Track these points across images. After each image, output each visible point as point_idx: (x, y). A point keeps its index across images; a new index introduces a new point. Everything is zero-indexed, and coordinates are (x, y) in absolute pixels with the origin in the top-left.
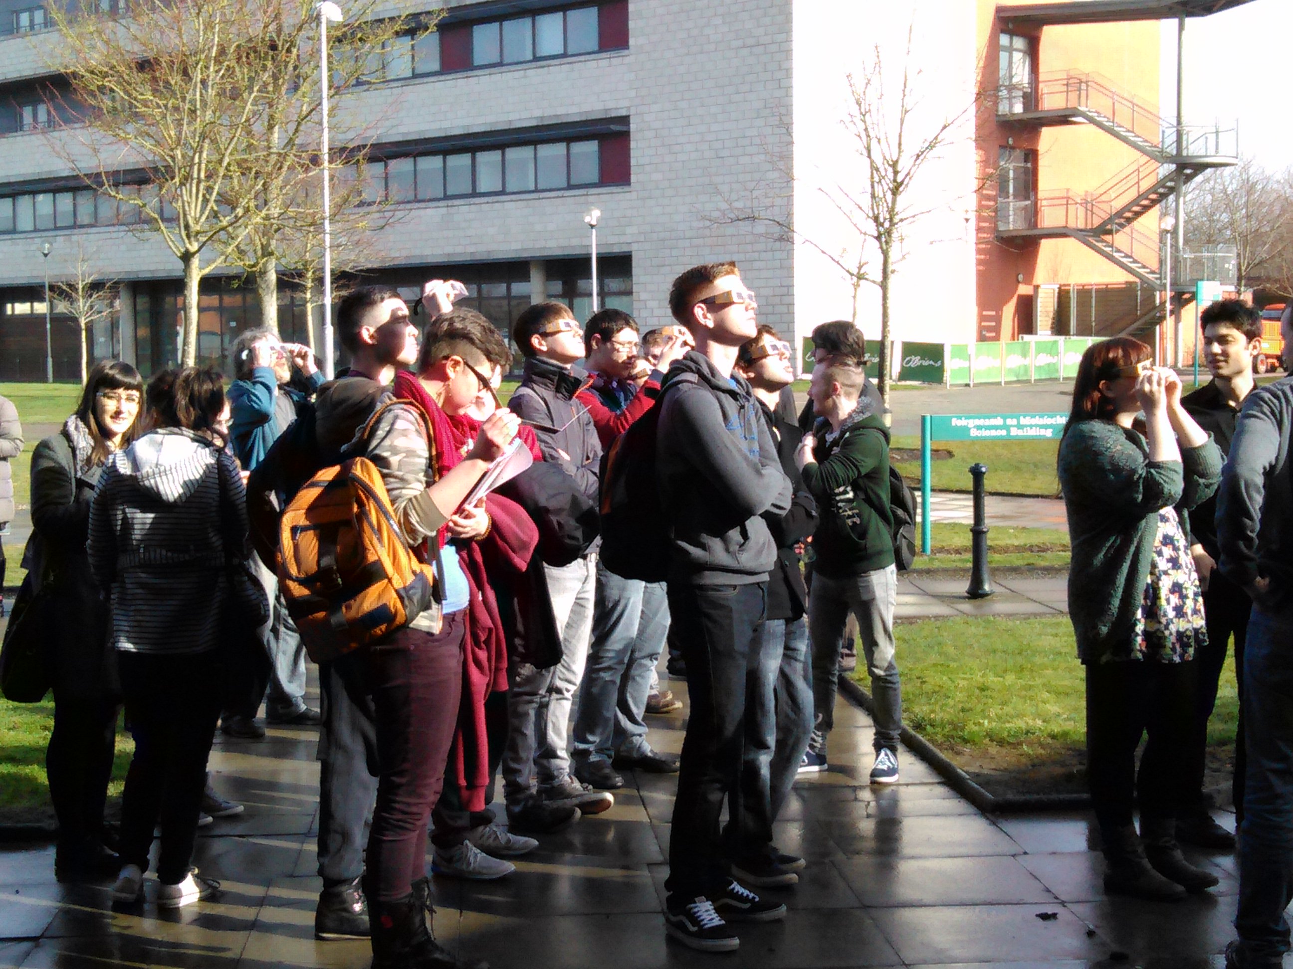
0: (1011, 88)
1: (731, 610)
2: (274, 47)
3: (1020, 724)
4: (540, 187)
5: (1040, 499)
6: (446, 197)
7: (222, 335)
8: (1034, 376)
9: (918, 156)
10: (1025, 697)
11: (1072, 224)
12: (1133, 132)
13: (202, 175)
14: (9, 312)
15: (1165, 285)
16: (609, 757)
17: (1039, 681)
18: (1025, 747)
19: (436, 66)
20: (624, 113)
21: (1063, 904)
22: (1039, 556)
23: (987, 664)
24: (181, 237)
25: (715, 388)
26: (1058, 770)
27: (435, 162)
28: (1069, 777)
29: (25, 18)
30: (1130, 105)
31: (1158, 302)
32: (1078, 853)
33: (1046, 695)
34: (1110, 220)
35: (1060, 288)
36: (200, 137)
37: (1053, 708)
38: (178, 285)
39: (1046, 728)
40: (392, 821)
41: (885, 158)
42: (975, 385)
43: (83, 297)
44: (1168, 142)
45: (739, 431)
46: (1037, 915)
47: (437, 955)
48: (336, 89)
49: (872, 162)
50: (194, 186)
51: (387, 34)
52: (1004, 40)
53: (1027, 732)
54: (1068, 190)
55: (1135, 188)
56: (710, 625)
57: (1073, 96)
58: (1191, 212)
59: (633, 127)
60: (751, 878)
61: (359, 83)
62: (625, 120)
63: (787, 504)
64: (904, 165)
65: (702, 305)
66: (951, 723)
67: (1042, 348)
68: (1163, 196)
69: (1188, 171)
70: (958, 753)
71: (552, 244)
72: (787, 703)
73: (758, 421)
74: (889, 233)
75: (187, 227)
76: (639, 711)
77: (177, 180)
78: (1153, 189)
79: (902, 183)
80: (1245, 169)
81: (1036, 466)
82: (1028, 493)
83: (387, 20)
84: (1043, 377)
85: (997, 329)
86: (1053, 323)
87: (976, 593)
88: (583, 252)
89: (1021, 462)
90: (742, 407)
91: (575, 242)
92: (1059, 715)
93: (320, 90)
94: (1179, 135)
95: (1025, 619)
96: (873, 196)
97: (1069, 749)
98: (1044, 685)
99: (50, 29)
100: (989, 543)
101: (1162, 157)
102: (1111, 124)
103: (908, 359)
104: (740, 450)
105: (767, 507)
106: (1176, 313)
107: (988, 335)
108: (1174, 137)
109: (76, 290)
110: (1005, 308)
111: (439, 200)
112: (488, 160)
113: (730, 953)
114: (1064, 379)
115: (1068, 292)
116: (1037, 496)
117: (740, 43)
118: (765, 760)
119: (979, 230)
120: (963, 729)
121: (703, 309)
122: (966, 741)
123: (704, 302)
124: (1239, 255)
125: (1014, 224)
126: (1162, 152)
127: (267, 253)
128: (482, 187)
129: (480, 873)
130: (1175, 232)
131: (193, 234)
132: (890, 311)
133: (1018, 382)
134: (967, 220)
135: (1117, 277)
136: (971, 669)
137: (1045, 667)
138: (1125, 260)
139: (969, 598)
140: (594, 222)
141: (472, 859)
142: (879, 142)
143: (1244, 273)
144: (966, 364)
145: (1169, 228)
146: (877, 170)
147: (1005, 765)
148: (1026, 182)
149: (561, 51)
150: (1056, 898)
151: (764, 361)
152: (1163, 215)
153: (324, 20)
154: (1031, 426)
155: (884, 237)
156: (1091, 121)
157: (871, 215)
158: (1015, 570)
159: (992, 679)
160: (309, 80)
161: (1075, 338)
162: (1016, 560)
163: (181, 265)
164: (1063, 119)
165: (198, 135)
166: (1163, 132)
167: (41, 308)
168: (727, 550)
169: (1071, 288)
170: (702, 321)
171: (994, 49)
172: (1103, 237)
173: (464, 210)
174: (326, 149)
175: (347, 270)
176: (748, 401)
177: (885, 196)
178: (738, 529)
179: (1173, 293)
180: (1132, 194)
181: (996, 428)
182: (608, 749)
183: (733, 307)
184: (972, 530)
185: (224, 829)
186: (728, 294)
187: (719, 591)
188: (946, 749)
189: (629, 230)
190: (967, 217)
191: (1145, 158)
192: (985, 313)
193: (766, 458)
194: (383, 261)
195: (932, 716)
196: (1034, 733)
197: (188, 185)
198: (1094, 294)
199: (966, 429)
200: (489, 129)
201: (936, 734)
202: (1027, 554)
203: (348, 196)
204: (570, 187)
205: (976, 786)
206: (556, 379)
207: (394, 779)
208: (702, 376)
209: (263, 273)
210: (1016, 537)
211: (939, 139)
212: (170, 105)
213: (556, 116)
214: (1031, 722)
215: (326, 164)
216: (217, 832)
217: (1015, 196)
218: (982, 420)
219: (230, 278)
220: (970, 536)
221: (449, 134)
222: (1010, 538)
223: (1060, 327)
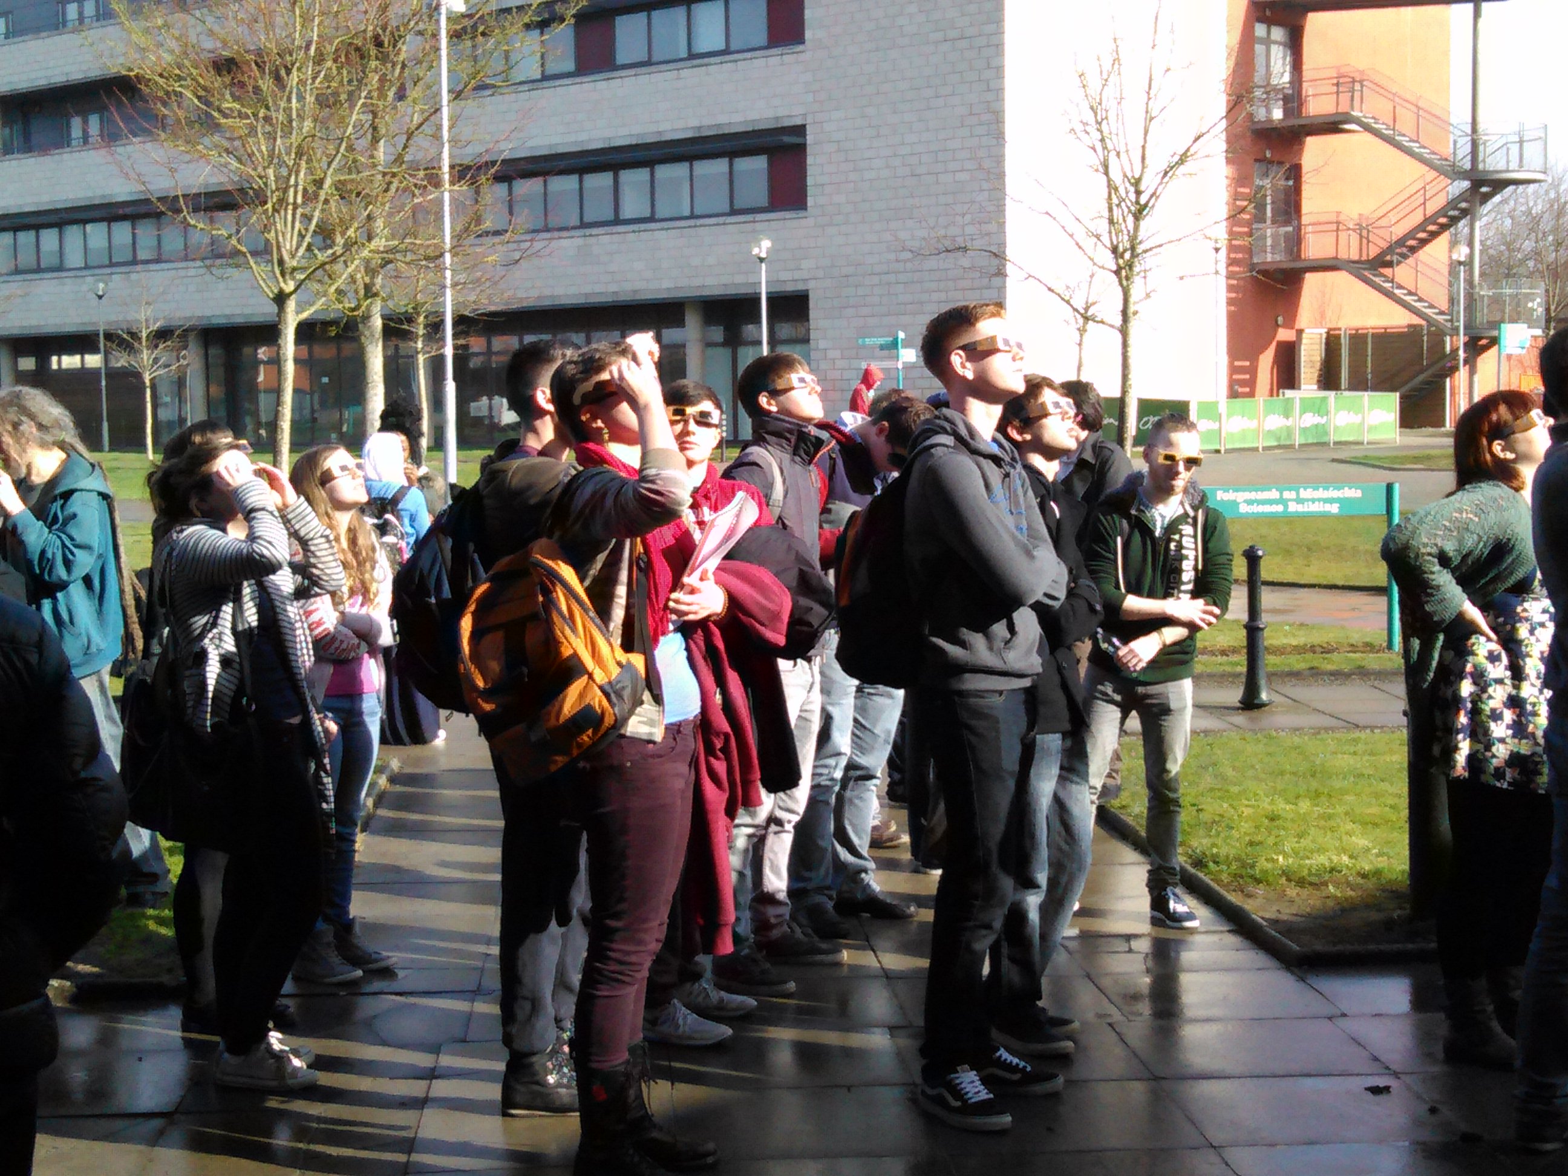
0: (1270, 90)
1: (998, 722)
2: (379, 44)
3: (1321, 860)
4: (697, 212)
5: (1317, 589)
6: (583, 225)
7: (312, 394)
8: (1298, 440)
9: (1166, 173)
10: (1323, 828)
11: (1343, 255)
12: (1417, 142)
13: (299, 200)
14: (55, 366)
15: (1457, 329)
16: (830, 898)
17: (1340, 809)
18: (1331, 887)
19: (570, 66)
20: (798, 122)
21: (1396, 1075)
22: (1324, 659)
23: (1275, 788)
24: (274, 273)
25: (975, 452)
26: (1374, 916)
27: (570, 183)
28: (1389, 925)
29: (72, 10)
30: (1415, 110)
31: (1448, 349)
32: (1398, 1016)
33: (1350, 826)
34: (1390, 249)
35: (1328, 333)
36: (296, 154)
37: (1361, 841)
38: (269, 333)
39: (1354, 865)
40: (606, 973)
41: (1125, 176)
42: (1227, 451)
43: (148, 348)
44: (1460, 154)
45: (1004, 504)
46: (1367, 1089)
47: (655, 1134)
48: (457, 95)
49: (1109, 180)
50: (290, 212)
51: (514, 26)
52: (1260, 30)
53: (1332, 870)
54: (1338, 213)
55: (1420, 210)
56: (973, 739)
57: (1345, 98)
58: (1487, 239)
59: (810, 139)
60: (1017, 1045)
61: (483, 87)
62: (800, 130)
63: (1062, 594)
64: (1148, 184)
65: (961, 352)
66: (1237, 859)
67: (1308, 406)
68: (1454, 220)
69: (1484, 189)
70: (1249, 896)
71: (710, 281)
72: (1059, 833)
73: (1025, 493)
74: (1130, 266)
75: (281, 262)
76: (862, 843)
77: (269, 206)
78: (1442, 212)
79: (1146, 205)
80: (1556, 185)
81: (1309, 549)
82: (1302, 582)
83: (515, 10)
84: (1310, 441)
85: (1252, 383)
86: (1320, 376)
87: (1250, 703)
88: (750, 291)
89: (1292, 544)
90: (1007, 475)
91: (739, 279)
92: (1368, 850)
93: (438, 94)
94: (1475, 145)
95: (1314, 734)
96: (1111, 222)
97: (1383, 891)
98: (1347, 814)
99: (104, 23)
100: (1266, 643)
101: (1455, 173)
102: (1391, 132)
103: (1145, 419)
104: (1006, 527)
105: (1038, 596)
106: (1471, 362)
107: (1240, 390)
108: (1468, 148)
109: (140, 339)
110: (1262, 357)
111: (574, 228)
112: (634, 180)
113: (1002, 1133)
114: (1335, 443)
115: (1338, 337)
116: (1313, 586)
117: (939, 36)
118: (1033, 901)
119: (1231, 262)
120: (1253, 866)
121: (961, 357)
122: (1258, 881)
123: (963, 348)
124: (1547, 291)
125: (1271, 256)
126: (1454, 165)
127: (370, 292)
128: (627, 213)
129: (690, 1038)
130: (1469, 263)
131: (290, 270)
132: (1132, 361)
133: (1279, 447)
134: (1217, 250)
135: (1397, 318)
136: (1256, 794)
137: (1344, 792)
138: (1408, 298)
139: (1242, 709)
140: (763, 255)
141: (681, 1022)
142: (1118, 154)
143: (1553, 314)
144: (1216, 426)
145: (1462, 259)
146: (1116, 189)
147: (1308, 910)
148: (1287, 203)
149: (722, 46)
150: (1387, 1068)
151: (1044, 421)
152: (1454, 244)
153: (443, 10)
154: (1313, 501)
155: (1124, 272)
156: (1367, 128)
157: (1109, 245)
158: (1295, 675)
159: (1282, 806)
160: (421, 83)
161: (1347, 393)
162: (1298, 663)
163: (275, 309)
164: (1332, 126)
165: (294, 150)
166: (1455, 142)
167: (93, 361)
168: (991, 649)
169: (1342, 333)
170: (960, 371)
171: (1247, 42)
172: (1382, 270)
173: (604, 241)
174: (446, 168)
175: (467, 313)
176: (1014, 468)
177: (1125, 221)
178: (1004, 621)
179: (1467, 339)
180: (1417, 218)
181: (1271, 502)
182: (829, 888)
183: (998, 356)
184: (1246, 627)
185: (377, 985)
186: (993, 339)
187: (983, 697)
188: (1234, 891)
189: (805, 264)
190: (1218, 246)
191: (1434, 174)
192: (1237, 363)
193: (1035, 539)
194: (507, 304)
195: (1215, 850)
196: (1340, 872)
197: (282, 213)
198: (1370, 340)
199: (1235, 504)
200: (634, 142)
201: (1221, 871)
202: (1309, 656)
203: (470, 224)
204: (734, 212)
205: (1273, 932)
206: (793, 439)
207: (608, 922)
208: (959, 438)
209: (366, 317)
210: (1294, 636)
211: (1192, 151)
212: (261, 115)
213: (718, 126)
214: (1335, 858)
215: (447, 186)
216: (369, 989)
217: (1274, 222)
218: (1254, 493)
219: (326, 324)
220: (1244, 632)
221: (585, 148)
222: (1285, 636)
223: (1329, 380)
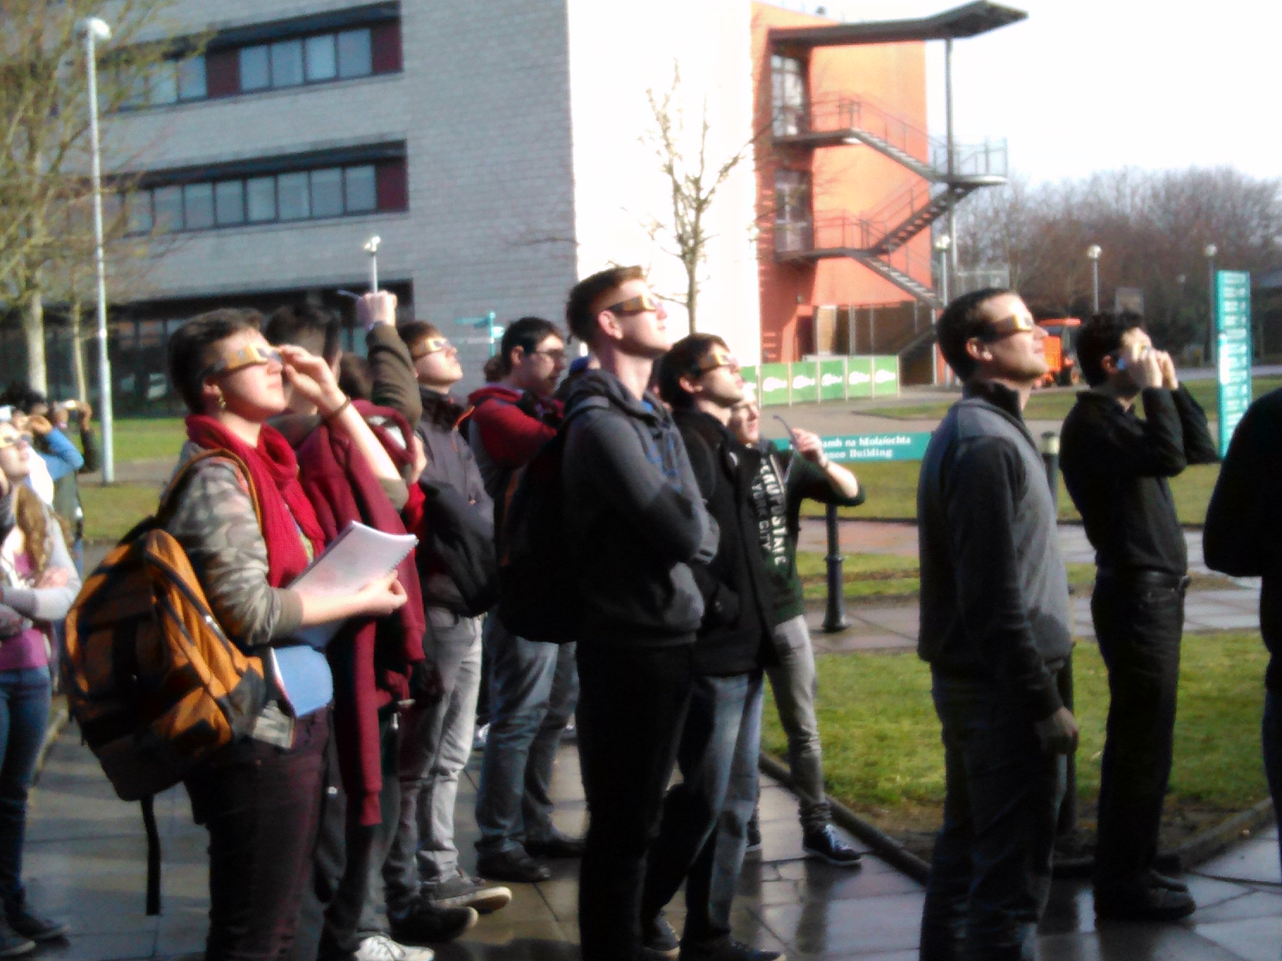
0: (785, 109)
4: (317, 212)
6: (217, 226)
8: (820, 397)
9: (721, 173)
11: (848, 245)
12: (905, 152)
15: (941, 304)
19: (201, 91)
20: (398, 137)
22: (885, 584)
23: (876, 708)
25: (630, 413)
27: (204, 190)
30: (902, 126)
34: (886, 239)
35: (838, 309)
41: (687, 176)
44: (939, 161)
49: (674, 181)
51: (153, 56)
52: (776, 62)
54: (844, 211)
55: (909, 208)
57: (846, 117)
59: (409, 151)
61: (126, 108)
62: (400, 145)
63: (714, 552)
64: (706, 183)
65: (609, 313)
66: (859, 780)
67: (828, 368)
68: (935, 216)
69: (959, 191)
70: (877, 815)
71: (329, 272)
73: (678, 452)
74: (694, 251)
78: (926, 209)
79: (705, 201)
83: (153, 43)
84: (831, 397)
85: (778, 351)
86: (833, 343)
87: (832, 626)
88: (363, 280)
90: (659, 436)
91: (353, 270)
93: (88, 111)
94: (950, 154)
95: (896, 654)
96: (677, 215)
100: (844, 573)
101: (934, 176)
102: (884, 144)
105: (696, 553)
107: (771, 356)
108: (945, 157)
110: (786, 329)
111: (210, 229)
112: (259, 188)
114: (849, 399)
115: (847, 312)
117: (516, 65)
120: (875, 786)
121: (609, 317)
122: (881, 801)
123: (611, 308)
124: (1010, 272)
125: (792, 243)
126: (934, 171)
127: (30, 285)
128: (255, 215)
130: (949, 251)
133: (807, 403)
135: (893, 296)
136: (861, 715)
138: (901, 279)
139: (827, 632)
140: (374, 249)
142: (681, 158)
144: (754, 386)
145: (943, 247)
146: (680, 189)
148: (802, 204)
149: (332, 74)
153: (91, 37)
154: (870, 448)
155: (690, 256)
156: (865, 141)
157: (675, 234)
158: (865, 600)
161: (856, 357)
162: (865, 589)
164: (836, 140)
166: (935, 152)
169: (850, 308)
170: (609, 331)
171: (766, 71)
172: (879, 257)
173: (237, 239)
174: (97, 174)
175: (117, 302)
176: (667, 428)
177: (688, 214)
180: (906, 214)
181: (838, 450)
182: (521, 834)
183: (645, 314)
184: (827, 559)
186: (638, 299)
188: (863, 811)
189: (409, 257)
191: (918, 178)
192: (768, 335)
194: (152, 294)
198: (872, 315)
200: (258, 156)
201: (846, 791)
203: (118, 225)
204: (347, 214)
206: (433, 407)
208: (613, 400)
209: (28, 307)
210: (855, 564)
213: (330, 141)
215: (98, 189)
217: (792, 218)
220: (825, 564)
221: (216, 161)
223: (840, 346)
